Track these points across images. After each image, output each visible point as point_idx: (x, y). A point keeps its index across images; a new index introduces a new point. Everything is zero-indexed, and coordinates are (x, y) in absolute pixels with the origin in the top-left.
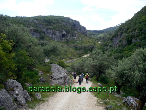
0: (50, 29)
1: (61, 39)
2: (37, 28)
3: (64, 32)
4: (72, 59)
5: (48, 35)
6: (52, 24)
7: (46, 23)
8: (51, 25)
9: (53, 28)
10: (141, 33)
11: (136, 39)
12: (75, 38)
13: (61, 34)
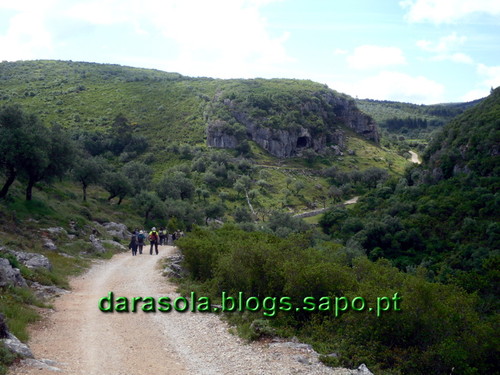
0: (266, 125)
1: (294, 152)
2: (232, 124)
3: (305, 133)
4: (313, 208)
5: (259, 141)
6: (271, 110)
7: (254, 110)
8: (269, 114)
9: (272, 122)
10: (473, 152)
11: (462, 167)
12: (336, 147)
13: (294, 139)
